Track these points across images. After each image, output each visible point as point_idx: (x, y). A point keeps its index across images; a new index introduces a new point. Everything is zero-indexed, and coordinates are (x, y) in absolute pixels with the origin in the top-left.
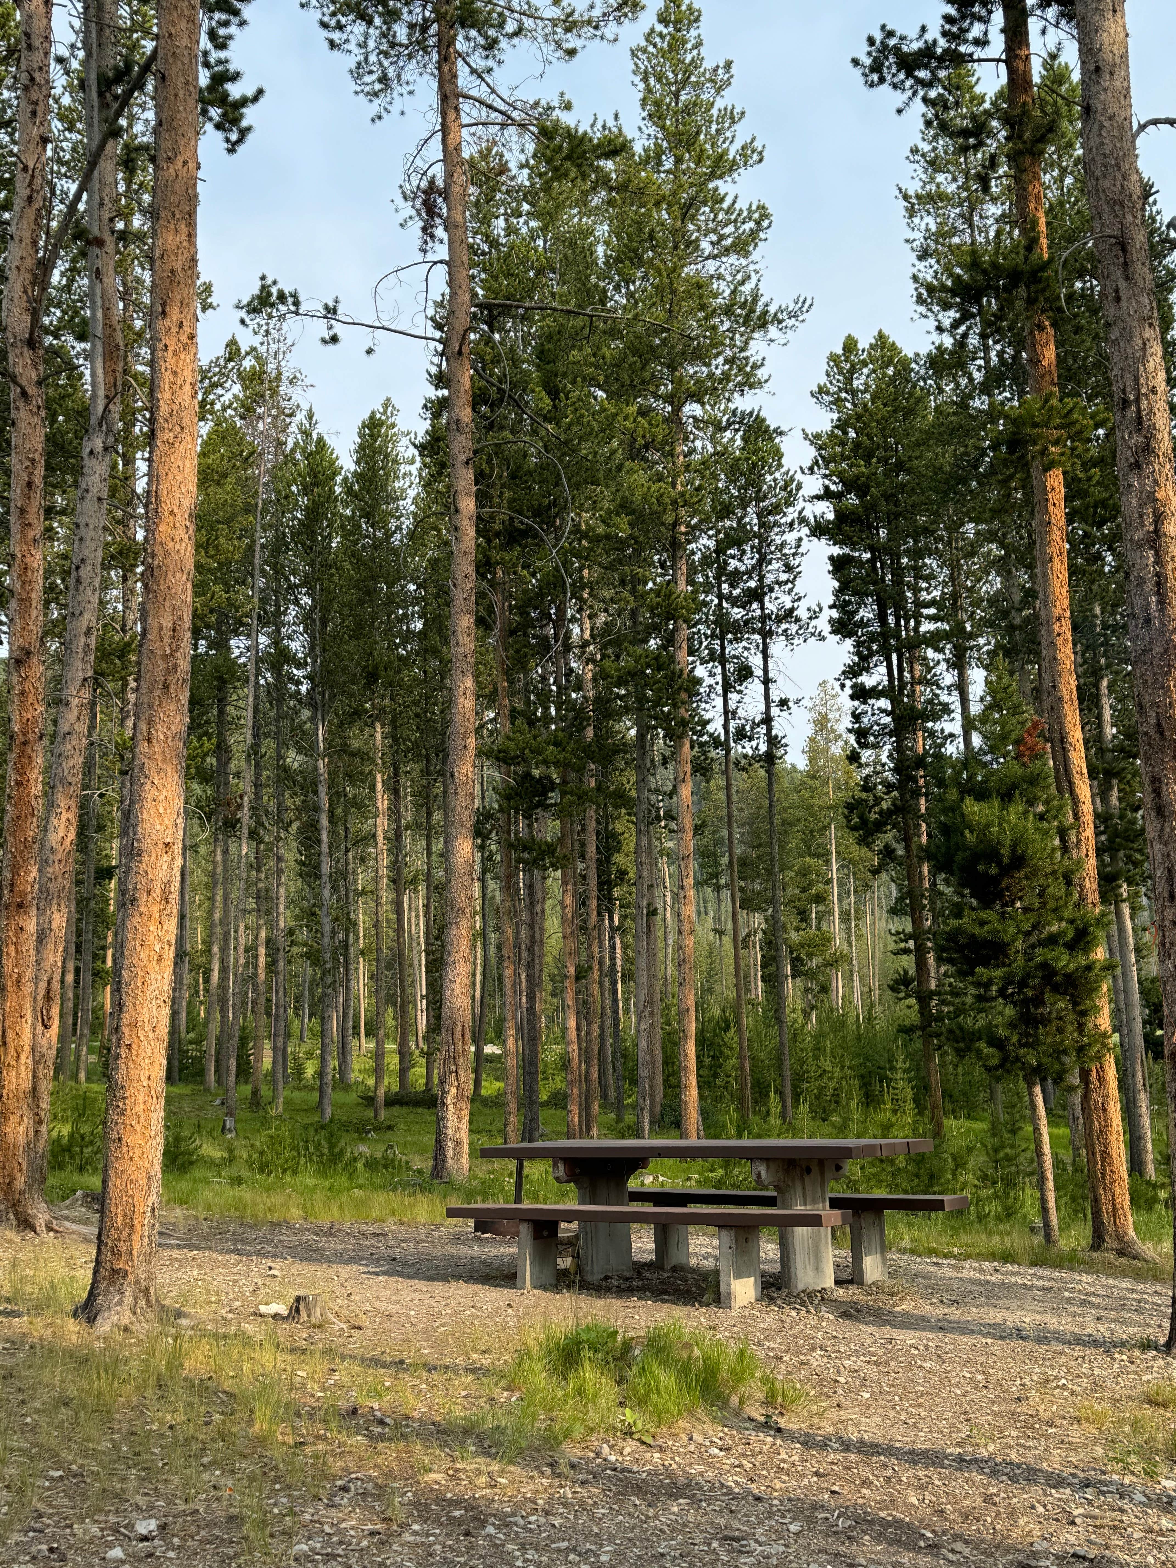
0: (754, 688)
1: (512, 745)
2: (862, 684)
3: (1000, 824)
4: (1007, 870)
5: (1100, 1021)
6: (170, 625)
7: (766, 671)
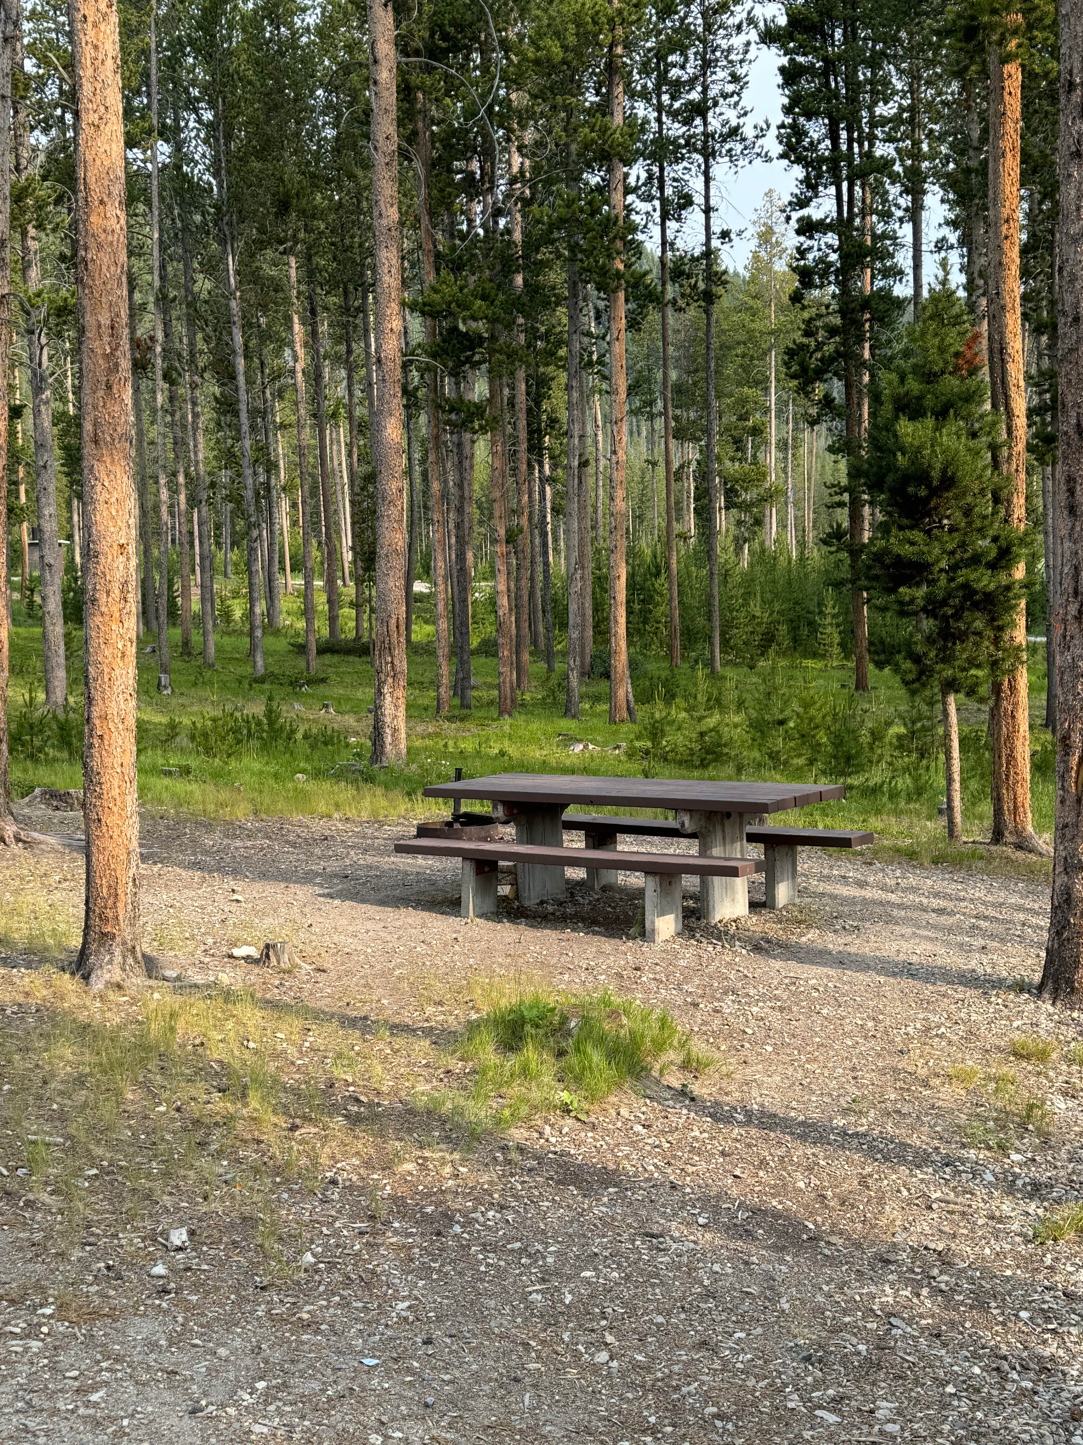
0: (695, 217)
1: (437, 297)
2: (809, 217)
3: (932, 446)
4: (935, 492)
5: (1016, 633)
6: (108, 322)
7: (707, 197)
